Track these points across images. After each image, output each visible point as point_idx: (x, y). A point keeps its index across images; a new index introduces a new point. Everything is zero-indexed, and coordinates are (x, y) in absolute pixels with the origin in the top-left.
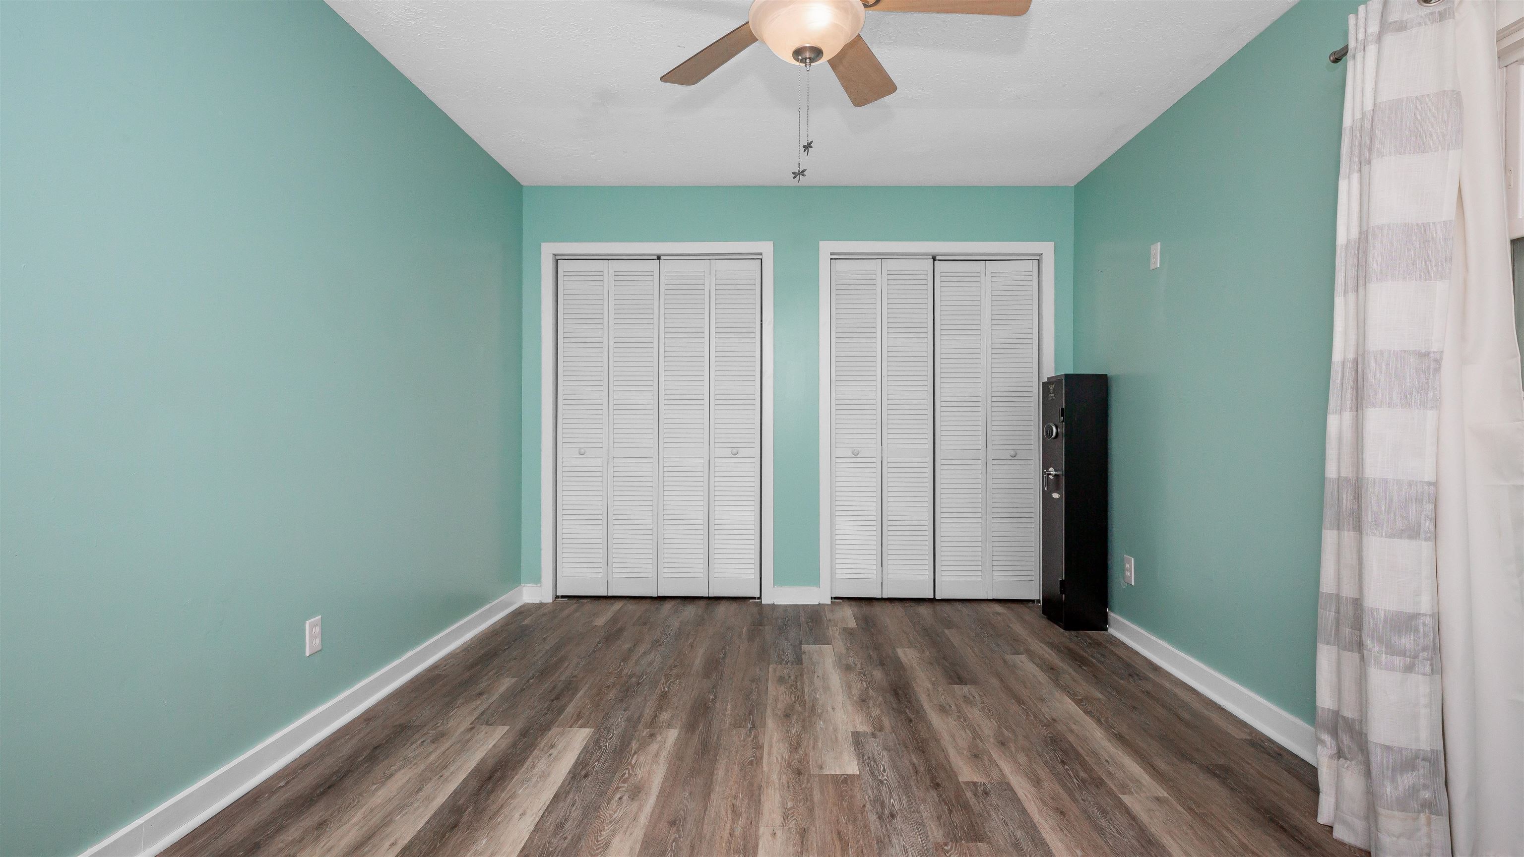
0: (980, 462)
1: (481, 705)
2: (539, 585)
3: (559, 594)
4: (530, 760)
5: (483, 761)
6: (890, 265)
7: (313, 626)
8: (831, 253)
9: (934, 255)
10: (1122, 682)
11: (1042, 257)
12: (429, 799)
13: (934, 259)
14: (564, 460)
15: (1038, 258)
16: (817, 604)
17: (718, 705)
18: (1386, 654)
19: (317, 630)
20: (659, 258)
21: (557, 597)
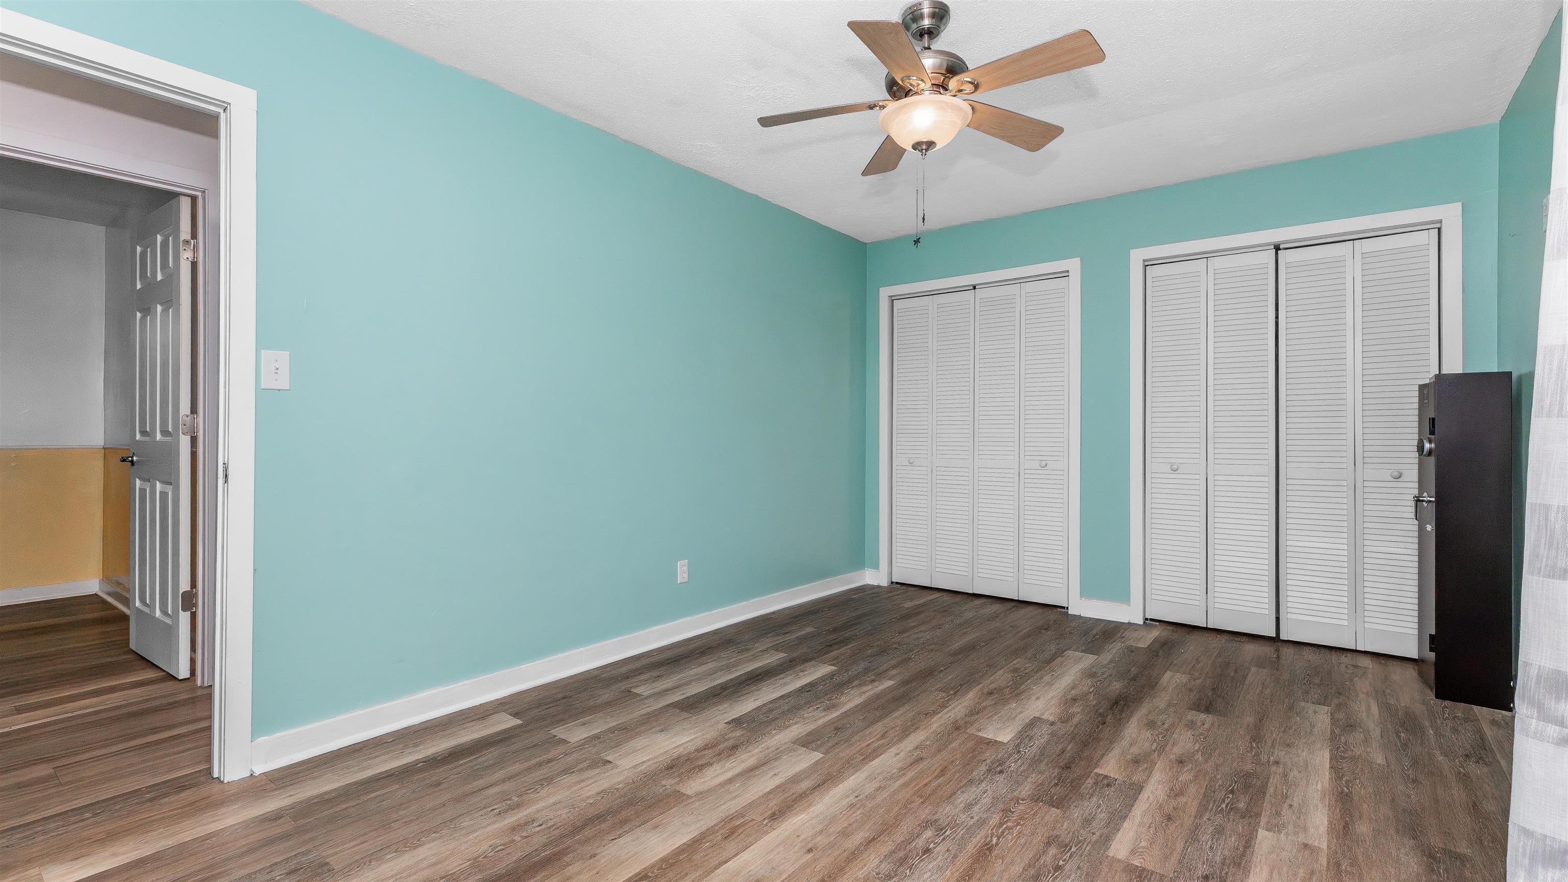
0: (1345, 483)
1: (780, 639)
2: (878, 571)
3: (894, 580)
4: (784, 674)
5: (756, 669)
6: (1218, 263)
7: (682, 566)
8: (1143, 260)
9: (1276, 244)
10: (1441, 758)
11: (1441, 225)
12: (714, 679)
13: (1277, 248)
14: (898, 468)
15: (1438, 225)
16: (1127, 622)
17: (941, 675)
18: (1538, 719)
19: (685, 568)
20: (975, 288)
21: (892, 583)
